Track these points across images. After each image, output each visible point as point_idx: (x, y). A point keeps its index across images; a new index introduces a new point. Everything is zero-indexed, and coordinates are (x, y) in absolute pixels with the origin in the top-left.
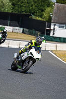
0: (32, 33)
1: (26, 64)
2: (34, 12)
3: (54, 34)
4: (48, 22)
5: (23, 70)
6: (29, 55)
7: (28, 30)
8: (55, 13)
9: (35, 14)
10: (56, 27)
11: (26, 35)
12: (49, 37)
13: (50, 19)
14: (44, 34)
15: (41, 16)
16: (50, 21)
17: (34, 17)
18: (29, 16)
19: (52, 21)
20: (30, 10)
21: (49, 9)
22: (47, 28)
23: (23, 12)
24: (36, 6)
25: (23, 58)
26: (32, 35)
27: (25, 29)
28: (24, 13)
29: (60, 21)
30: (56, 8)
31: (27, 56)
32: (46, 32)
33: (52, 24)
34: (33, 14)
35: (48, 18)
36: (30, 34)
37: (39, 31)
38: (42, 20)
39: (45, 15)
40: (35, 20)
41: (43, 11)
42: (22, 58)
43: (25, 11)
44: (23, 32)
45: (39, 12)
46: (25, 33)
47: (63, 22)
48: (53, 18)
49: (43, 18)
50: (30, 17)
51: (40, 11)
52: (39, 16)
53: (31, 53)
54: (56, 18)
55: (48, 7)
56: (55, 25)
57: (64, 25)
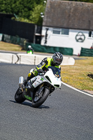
0: (16, 41)
1: (40, 93)
2: (18, 12)
3: (46, 42)
4: (38, 26)
5: (35, 102)
6: (44, 81)
7: (9, 37)
8: (48, 13)
9: (20, 14)
10: (50, 32)
11: (8, 44)
12: (39, 47)
13: (41, 20)
14: (32, 42)
15: (28, 17)
16: (40, 24)
17: (18, 19)
18: (10, 16)
19: (44, 24)
20: (11, 8)
21: (39, 7)
22: (37, 34)
23: (2, 11)
24: (20, 3)
25: (35, 85)
26: (15, 44)
27: (5, 35)
28: (4, 12)
29: (55, 24)
30: (48, 5)
31: (41, 82)
32: (34, 39)
33: (44, 28)
34: (17, 14)
35: (37, 19)
36: (12, 43)
37: (26, 38)
38: (30, 22)
39: (34, 15)
40: (19, 22)
41: (30, 9)
42: (33, 84)
43: (5, 10)
44: (3, 40)
45: (25, 11)
46: (5, 42)
47: (59, 25)
48: (45, 20)
49: (31, 20)
50: (13, 18)
51: (26, 9)
52: (24, 17)
53: (47, 77)
54: (49, 20)
55: (38, 3)
56: (47, 30)
57: (61, 30)
